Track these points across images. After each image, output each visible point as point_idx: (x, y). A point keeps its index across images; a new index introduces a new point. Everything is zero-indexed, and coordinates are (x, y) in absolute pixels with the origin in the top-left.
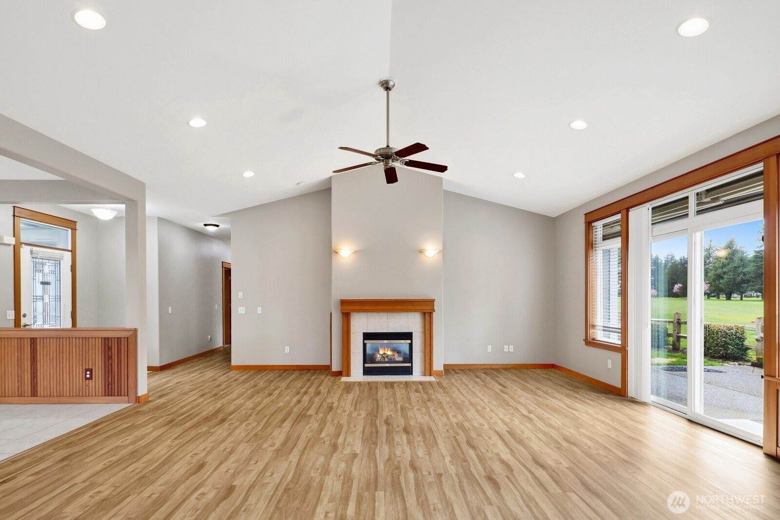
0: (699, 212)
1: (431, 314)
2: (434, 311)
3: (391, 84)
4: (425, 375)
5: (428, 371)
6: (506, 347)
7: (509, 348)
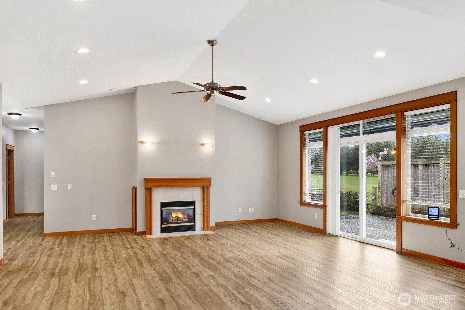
0: (365, 133)
1: (208, 188)
2: (211, 186)
3: (215, 42)
4: (204, 230)
5: (206, 227)
6: (250, 208)
7: (252, 209)
